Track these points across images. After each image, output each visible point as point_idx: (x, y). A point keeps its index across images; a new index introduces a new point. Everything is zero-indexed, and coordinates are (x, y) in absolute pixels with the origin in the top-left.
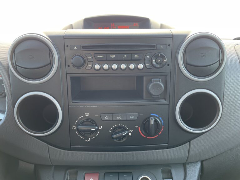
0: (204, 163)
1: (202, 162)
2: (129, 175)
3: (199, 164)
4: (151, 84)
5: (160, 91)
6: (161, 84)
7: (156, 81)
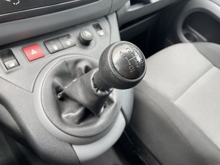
0: (118, 12)
2: (68, 36)
3: (115, 14)
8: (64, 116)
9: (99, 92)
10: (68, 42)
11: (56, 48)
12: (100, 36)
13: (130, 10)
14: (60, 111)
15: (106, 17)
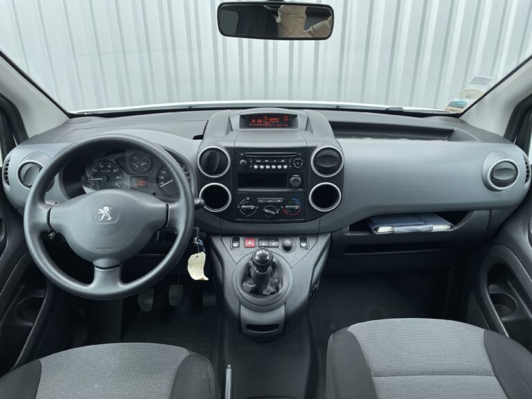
0: (333, 233)
1: (331, 232)
2: (277, 240)
3: (329, 235)
4: (292, 179)
5: (298, 184)
6: (300, 179)
7: (296, 177)
8: (244, 284)
9: (257, 272)
10: (274, 244)
11: (264, 245)
12: (301, 247)
13: (349, 234)
14: (243, 281)
15: (316, 234)
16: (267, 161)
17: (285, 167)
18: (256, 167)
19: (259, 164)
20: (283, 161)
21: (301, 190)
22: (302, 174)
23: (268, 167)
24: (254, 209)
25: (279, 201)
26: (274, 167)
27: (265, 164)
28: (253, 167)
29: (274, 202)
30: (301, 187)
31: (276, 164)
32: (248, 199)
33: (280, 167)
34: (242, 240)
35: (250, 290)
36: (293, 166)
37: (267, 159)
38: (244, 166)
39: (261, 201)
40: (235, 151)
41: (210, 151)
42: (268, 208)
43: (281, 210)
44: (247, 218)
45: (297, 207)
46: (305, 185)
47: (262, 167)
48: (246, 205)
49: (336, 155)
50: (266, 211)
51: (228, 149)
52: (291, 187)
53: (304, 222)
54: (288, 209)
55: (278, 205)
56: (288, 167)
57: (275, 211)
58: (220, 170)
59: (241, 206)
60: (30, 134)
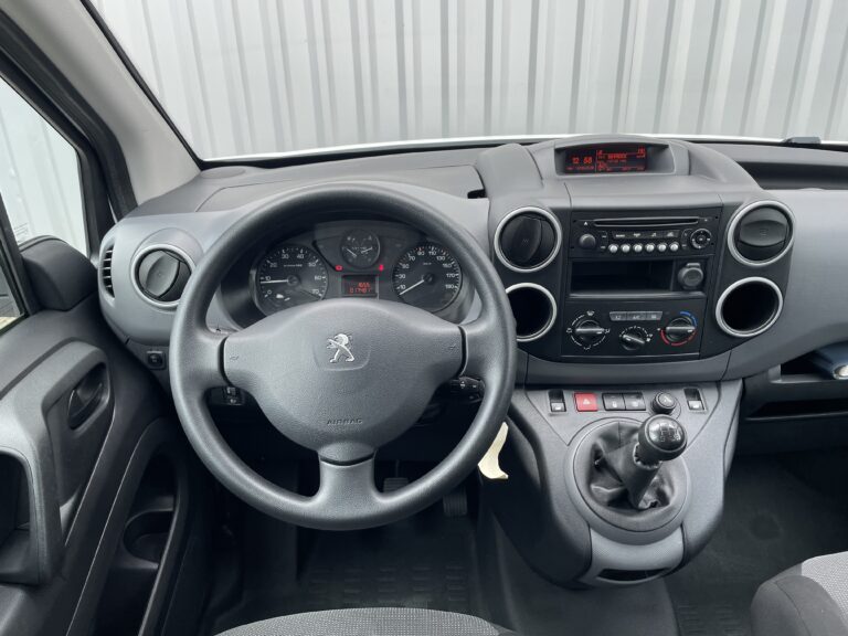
0: (747, 381)
1: (744, 379)
2: (639, 396)
3: (740, 382)
4: (685, 271)
5: (697, 281)
6: (700, 271)
7: (694, 266)
8: (593, 487)
9: (639, 463)
10: (635, 403)
11: (615, 406)
12: (691, 408)
13: (779, 381)
14: (590, 479)
15: (717, 383)
16: (637, 235)
17: (675, 247)
18: (613, 248)
19: (620, 242)
20: (670, 235)
21: (699, 294)
22: (707, 259)
23: (638, 247)
24: (603, 334)
25: (654, 317)
26: (650, 247)
27: (632, 242)
28: (607, 250)
29: (643, 319)
30: (701, 287)
31: (657, 242)
32: (590, 314)
33: (662, 247)
34: (568, 396)
35: (606, 500)
36: (690, 245)
37: (637, 230)
38: (588, 247)
39: (617, 317)
40: (572, 217)
41: (522, 218)
42: (630, 332)
43: (657, 335)
44: (587, 353)
45: (690, 329)
46: (709, 285)
47: (626, 248)
48: (585, 326)
49: (783, 220)
50: (628, 338)
51: (558, 212)
52: (680, 287)
53: (699, 358)
54: (672, 332)
55: (649, 325)
56: (680, 247)
57: (644, 338)
58: (540, 256)
59: (574, 328)
60: (141, 196)
